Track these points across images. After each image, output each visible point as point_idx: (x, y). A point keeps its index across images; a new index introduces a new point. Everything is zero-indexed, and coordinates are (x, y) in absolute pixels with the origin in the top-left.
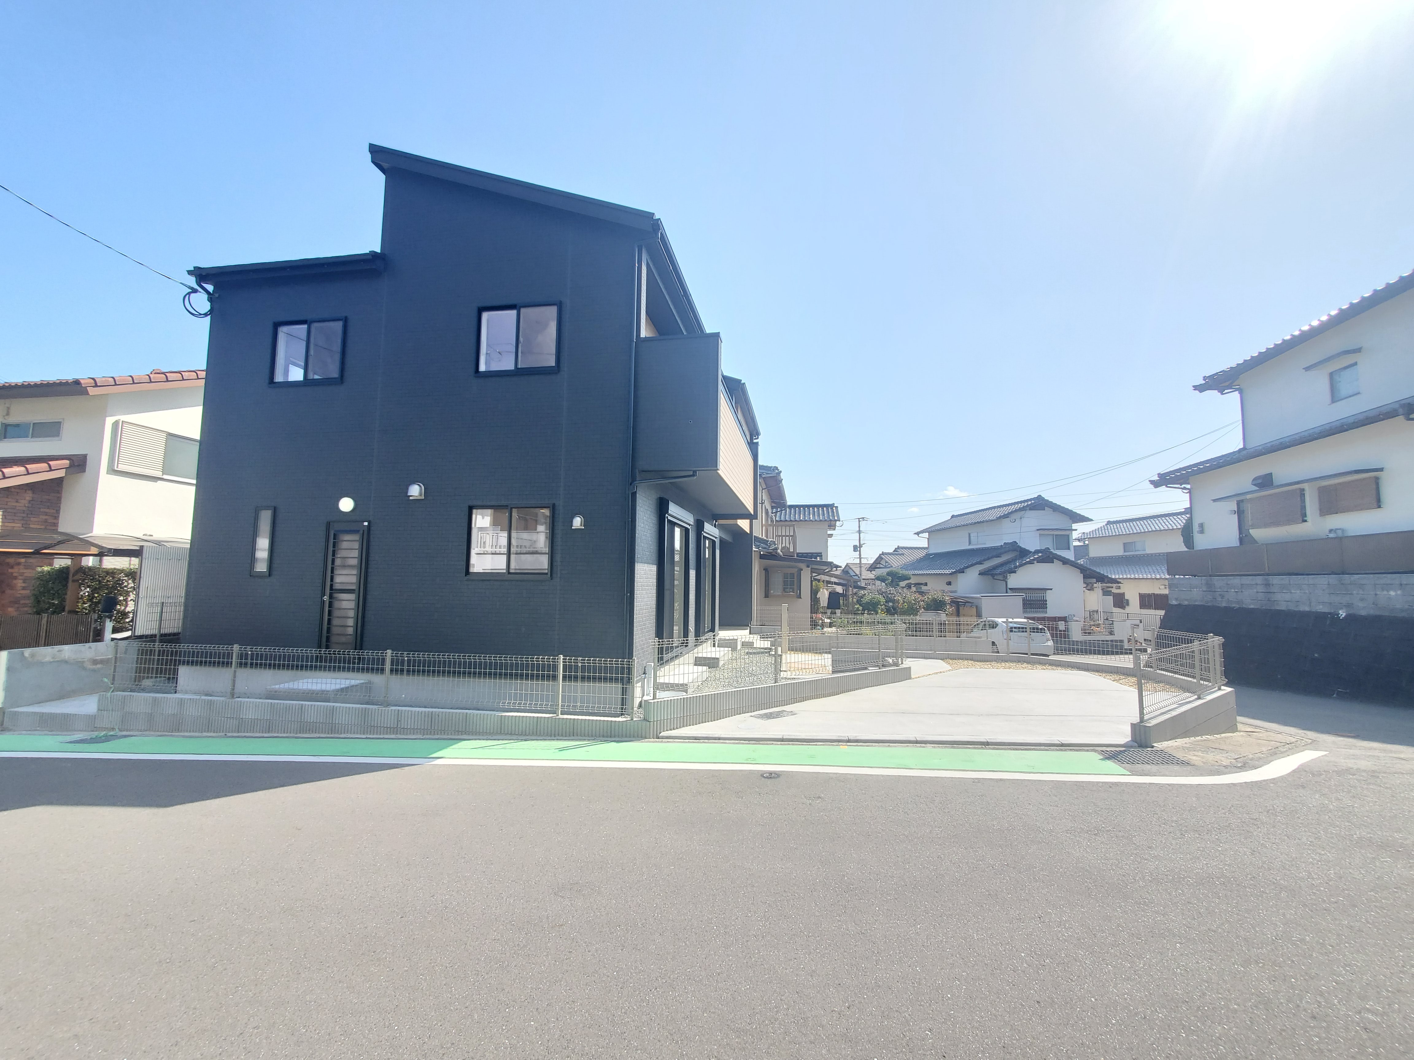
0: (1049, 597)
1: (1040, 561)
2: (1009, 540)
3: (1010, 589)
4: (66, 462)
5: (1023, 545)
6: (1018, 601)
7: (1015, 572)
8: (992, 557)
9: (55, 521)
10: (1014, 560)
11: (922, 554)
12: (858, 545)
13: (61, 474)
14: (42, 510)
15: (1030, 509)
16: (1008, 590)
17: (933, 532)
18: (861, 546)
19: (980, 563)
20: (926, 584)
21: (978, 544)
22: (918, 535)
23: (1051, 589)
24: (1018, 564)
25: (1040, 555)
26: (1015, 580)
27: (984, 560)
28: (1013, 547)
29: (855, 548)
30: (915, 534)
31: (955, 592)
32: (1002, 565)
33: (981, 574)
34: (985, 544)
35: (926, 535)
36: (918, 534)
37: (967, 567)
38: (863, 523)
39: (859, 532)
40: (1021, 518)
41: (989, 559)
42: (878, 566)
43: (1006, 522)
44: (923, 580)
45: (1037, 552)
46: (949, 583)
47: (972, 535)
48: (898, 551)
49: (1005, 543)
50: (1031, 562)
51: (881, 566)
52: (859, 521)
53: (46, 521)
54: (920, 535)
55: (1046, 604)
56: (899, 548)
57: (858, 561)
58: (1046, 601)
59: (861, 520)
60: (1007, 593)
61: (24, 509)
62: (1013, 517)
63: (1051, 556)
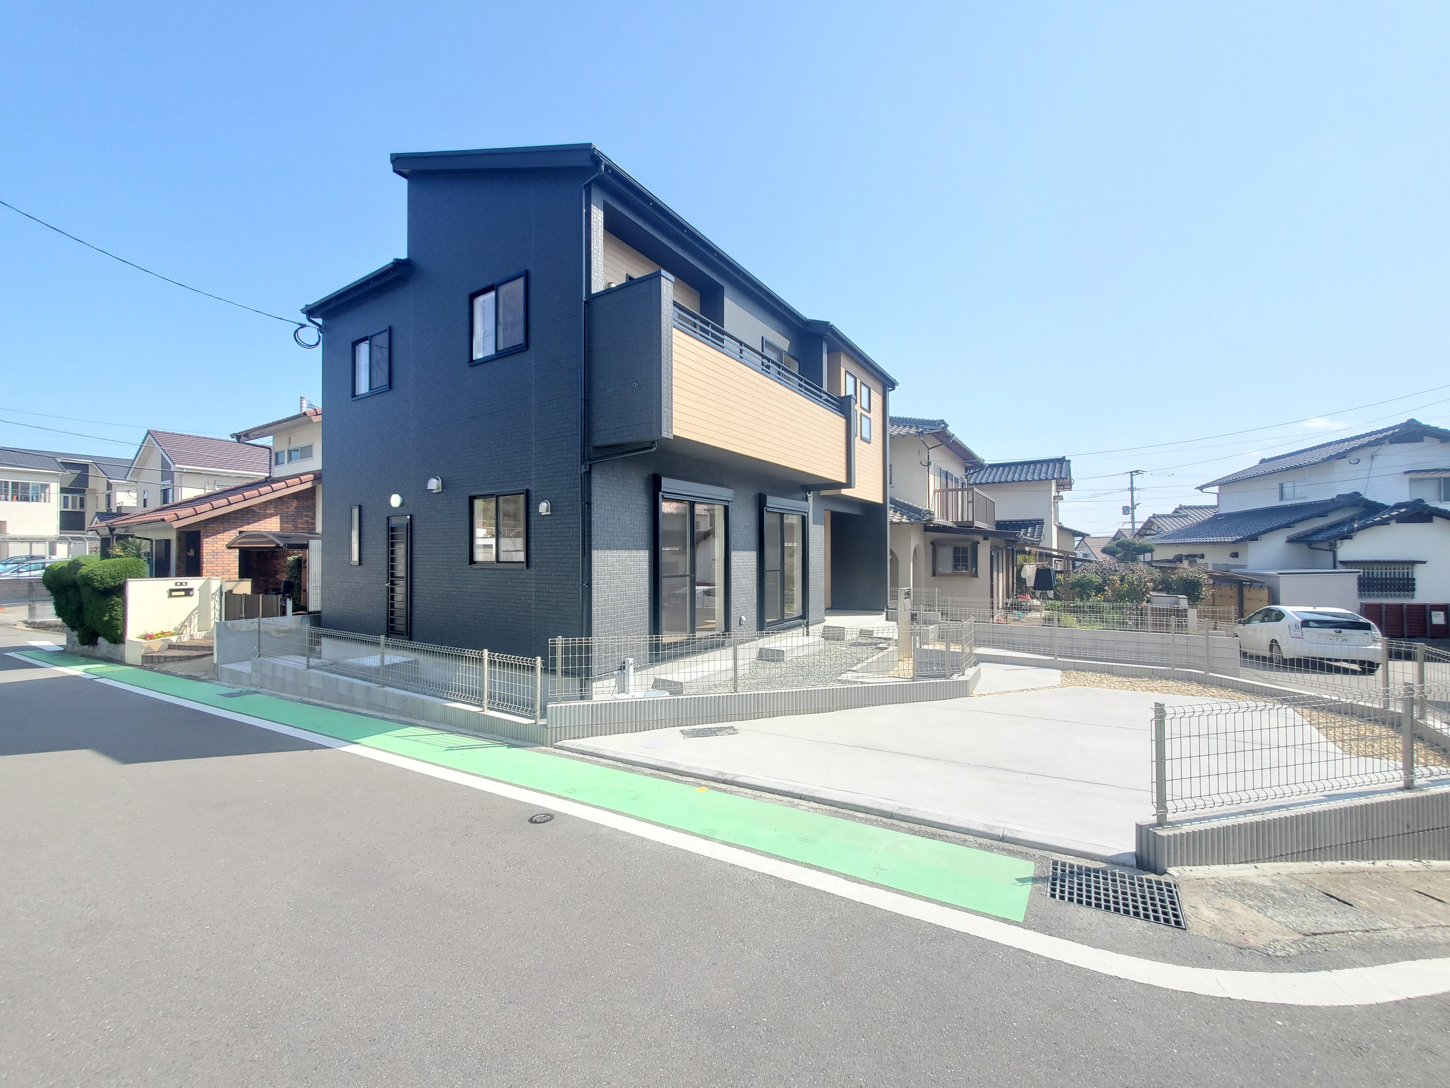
0: (1419, 574)
1: (1402, 519)
2: (1346, 489)
3: (1341, 562)
4: (312, 476)
5: (1370, 497)
6: (1350, 581)
7: (1351, 538)
8: (1311, 517)
9: (313, 521)
10: (1352, 520)
11: (1210, 514)
12: (1130, 507)
13: (309, 485)
14: (304, 513)
15: (1391, 442)
16: (1338, 564)
17: (1225, 484)
18: (1133, 507)
19: (1288, 526)
20: (1202, 556)
21: (1294, 498)
22: (1202, 490)
23: (1424, 562)
24: (1356, 526)
25: (1403, 510)
26: (1347, 551)
27: (1295, 522)
28: (1355, 500)
29: (1126, 510)
30: (1198, 488)
31: (1243, 566)
32: (1330, 527)
33: (1291, 541)
34: (1305, 498)
35: (1216, 489)
36: (1201, 488)
37: (1264, 532)
38: (1137, 478)
39: (1132, 489)
40: (1372, 457)
41: (1303, 520)
42: (1148, 532)
43: (1342, 465)
44: (1198, 551)
45: (1398, 506)
46: (1235, 555)
47: (1285, 485)
48: (1179, 512)
49: (1338, 496)
50: (1384, 523)
51: (1152, 532)
52: (1132, 476)
53: (307, 522)
54: (1204, 490)
55: (1414, 585)
56: (1181, 508)
57: (1130, 526)
58: (1414, 579)
59: (1134, 474)
60: (1335, 567)
61: (293, 513)
62: (1355, 456)
63: (1425, 512)
